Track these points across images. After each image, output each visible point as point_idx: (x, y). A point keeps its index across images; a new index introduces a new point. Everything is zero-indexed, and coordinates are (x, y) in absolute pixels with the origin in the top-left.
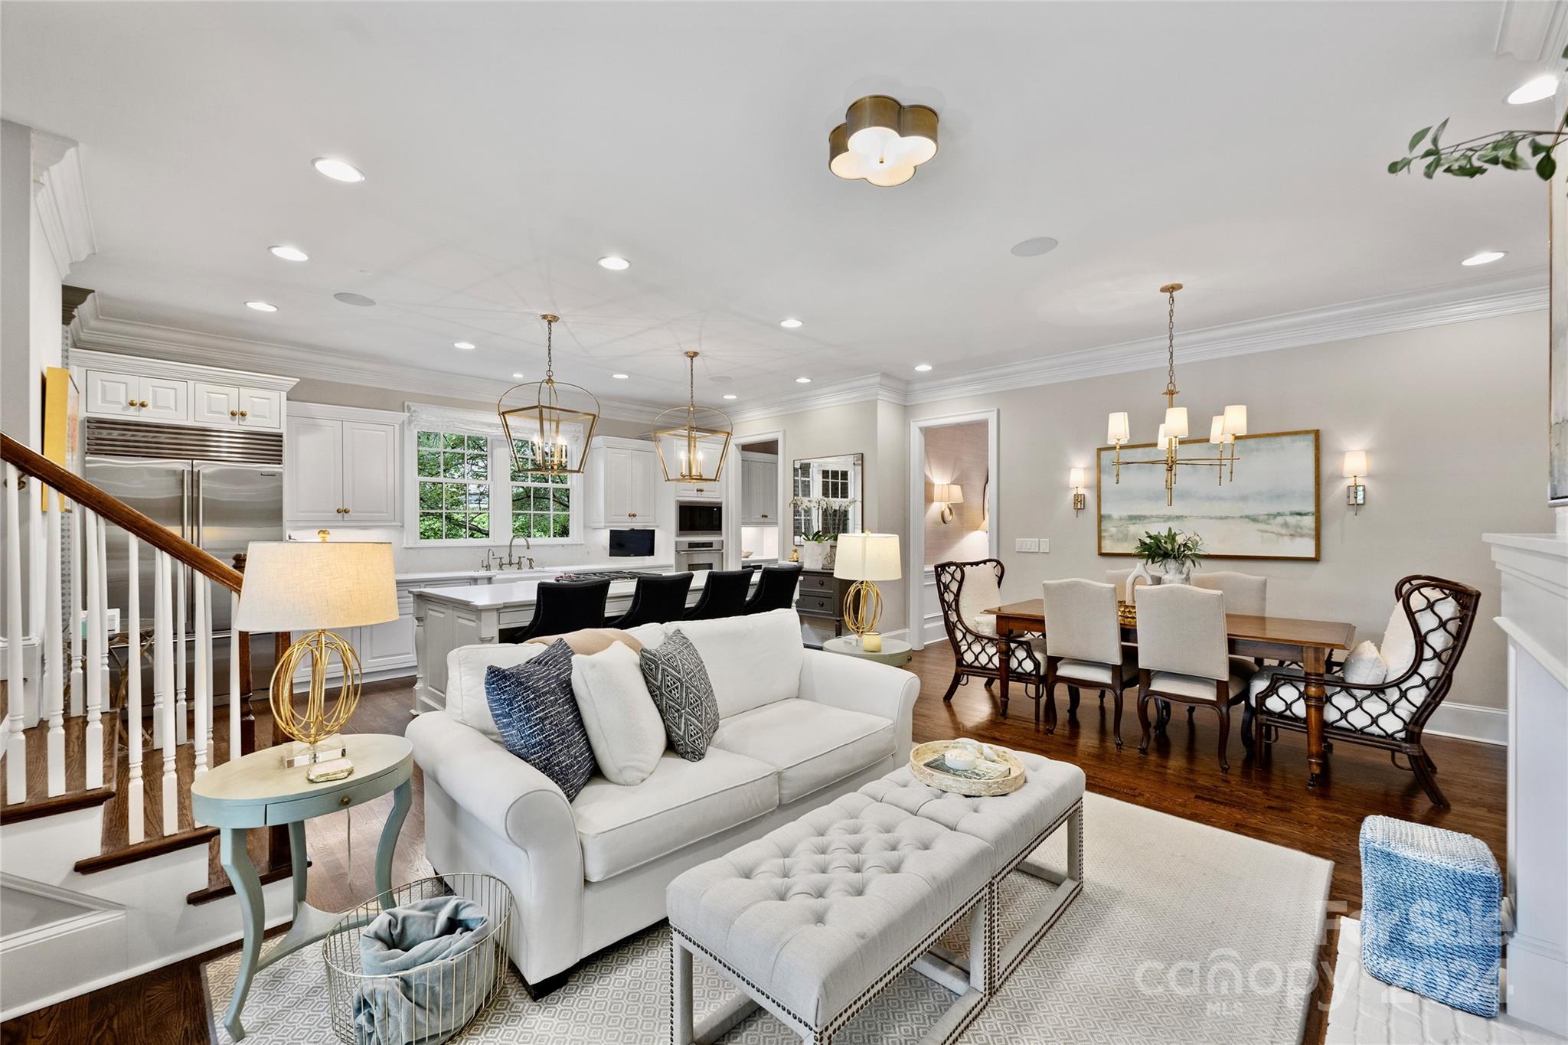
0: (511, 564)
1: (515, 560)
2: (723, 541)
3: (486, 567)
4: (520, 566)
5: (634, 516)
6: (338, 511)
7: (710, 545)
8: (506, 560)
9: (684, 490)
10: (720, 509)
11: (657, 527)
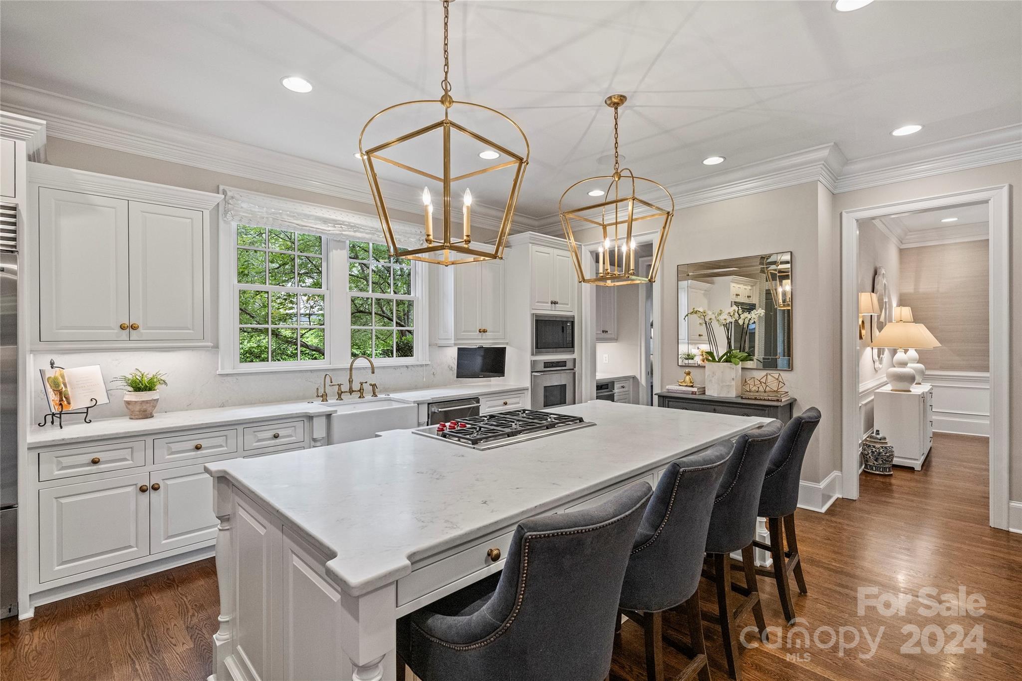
0: (351, 391)
1: (355, 386)
2: (575, 360)
3: (322, 396)
4: (362, 394)
5: (485, 331)
6: (122, 327)
7: (563, 364)
8: (346, 388)
9: (538, 302)
10: (573, 323)
11: (507, 344)
